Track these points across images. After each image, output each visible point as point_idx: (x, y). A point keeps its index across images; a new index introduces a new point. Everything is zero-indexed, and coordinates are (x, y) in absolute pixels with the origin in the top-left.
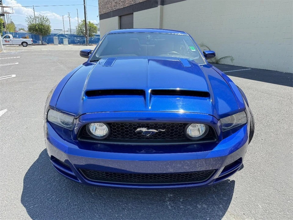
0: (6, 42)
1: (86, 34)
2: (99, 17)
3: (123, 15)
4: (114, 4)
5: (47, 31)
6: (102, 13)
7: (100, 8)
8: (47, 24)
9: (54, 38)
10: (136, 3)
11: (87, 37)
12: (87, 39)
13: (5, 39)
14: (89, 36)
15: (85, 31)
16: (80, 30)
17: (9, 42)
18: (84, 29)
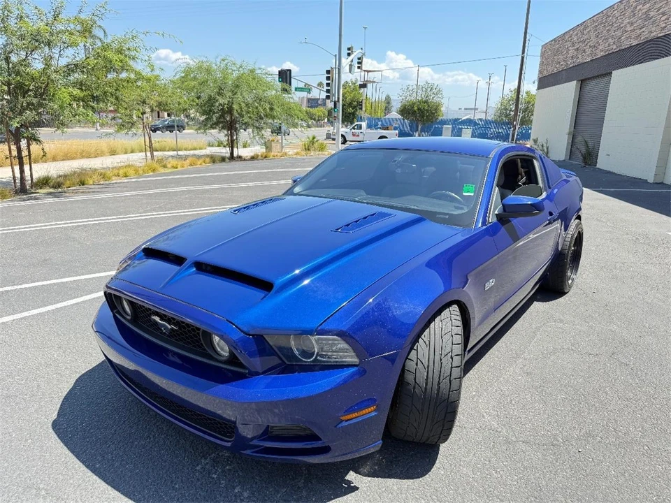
0: (354, 135)
1: (515, 120)
2: (537, 83)
3: (589, 79)
4: (572, 52)
5: (434, 114)
6: (545, 73)
7: (542, 64)
8: (436, 99)
9: (444, 129)
10: (621, 48)
11: (515, 127)
12: (514, 130)
13: (353, 131)
14: (522, 124)
15: (512, 113)
16: (503, 111)
17: (358, 135)
18: (513, 109)
